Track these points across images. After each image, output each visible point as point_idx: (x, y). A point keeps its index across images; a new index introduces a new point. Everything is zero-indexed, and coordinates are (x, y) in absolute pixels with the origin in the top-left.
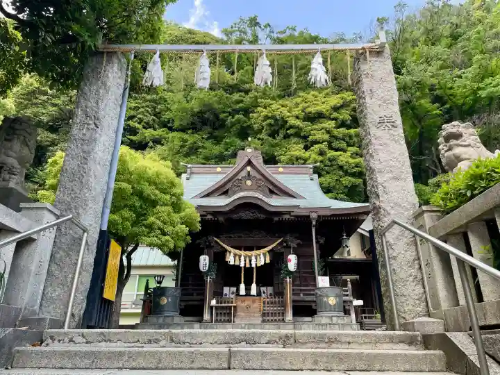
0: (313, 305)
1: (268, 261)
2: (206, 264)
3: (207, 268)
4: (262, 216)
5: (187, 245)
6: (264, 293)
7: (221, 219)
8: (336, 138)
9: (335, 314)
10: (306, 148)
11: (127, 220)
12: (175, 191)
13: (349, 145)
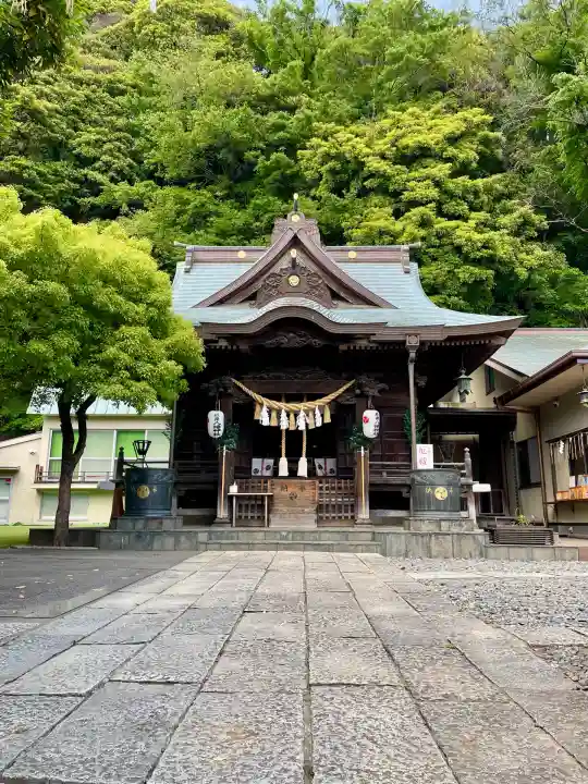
0: (404, 490)
1: (328, 420)
2: (219, 427)
3: (221, 433)
4: (317, 342)
5: (182, 395)
6: (320, 467)
7: (244, 347)
8: (451, 195)
9: (445, 515)
10: (397, 214)
11: (66, 351)
12: (153, 296)
13: (472, 209)
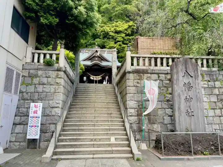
1: (101, 79)
4: (99, 68)
5: (82, 74)
7: (89, 68)
8: (125, 40)
13: (129, 42)
